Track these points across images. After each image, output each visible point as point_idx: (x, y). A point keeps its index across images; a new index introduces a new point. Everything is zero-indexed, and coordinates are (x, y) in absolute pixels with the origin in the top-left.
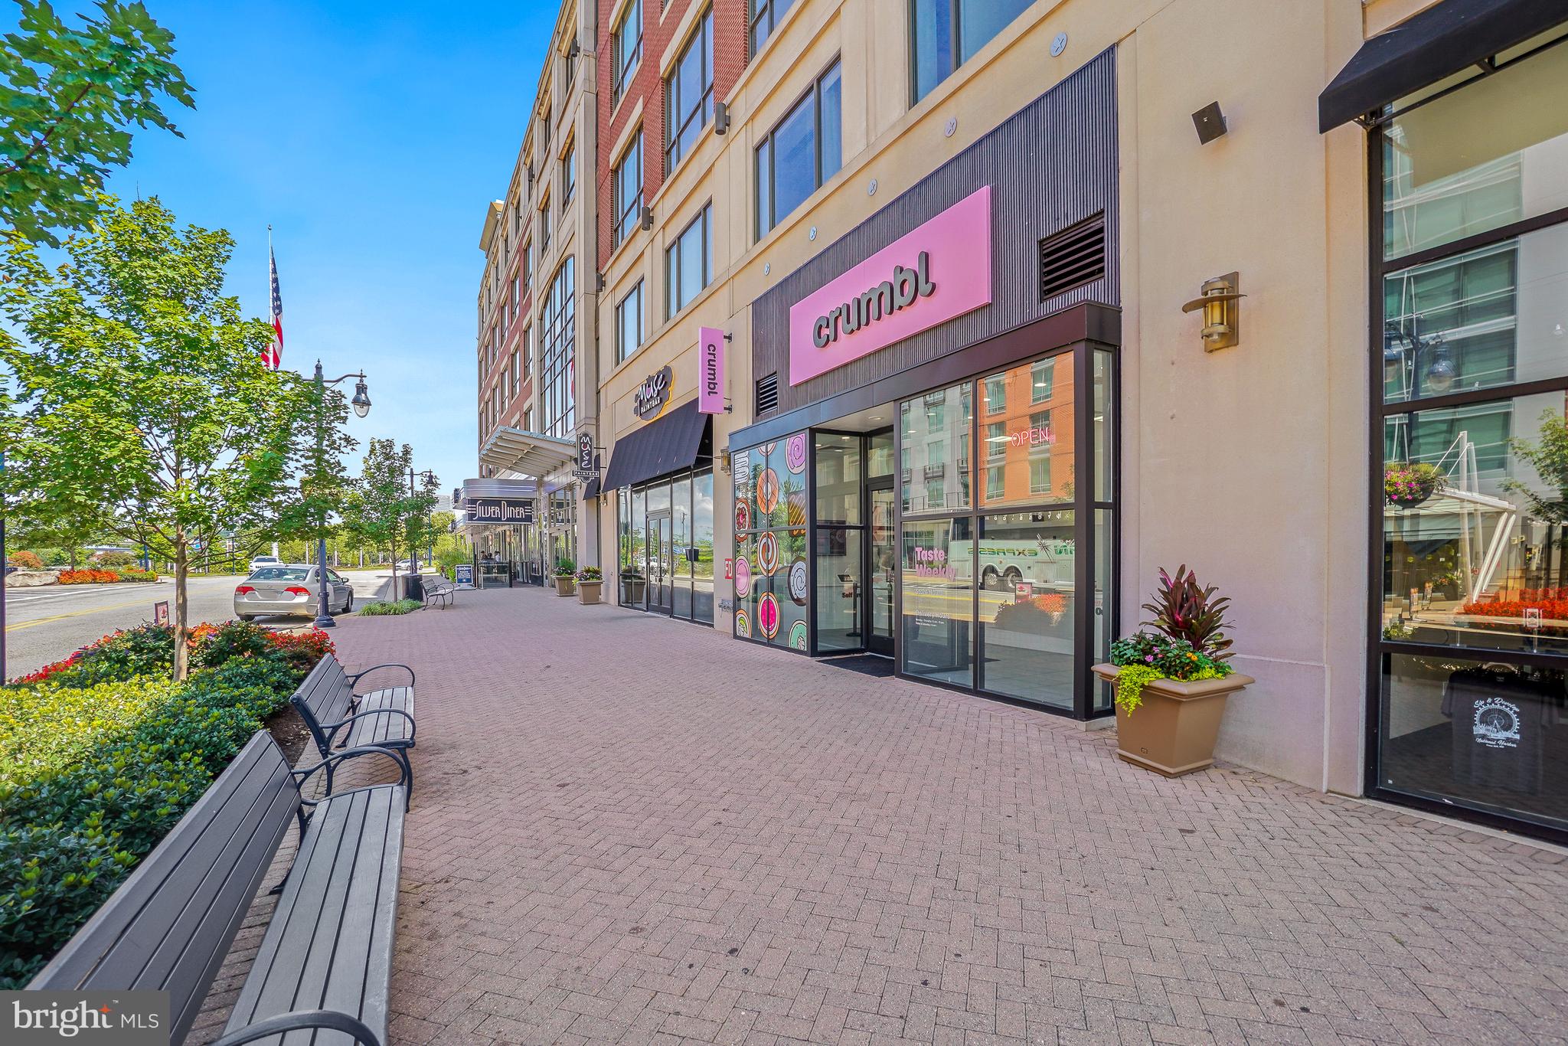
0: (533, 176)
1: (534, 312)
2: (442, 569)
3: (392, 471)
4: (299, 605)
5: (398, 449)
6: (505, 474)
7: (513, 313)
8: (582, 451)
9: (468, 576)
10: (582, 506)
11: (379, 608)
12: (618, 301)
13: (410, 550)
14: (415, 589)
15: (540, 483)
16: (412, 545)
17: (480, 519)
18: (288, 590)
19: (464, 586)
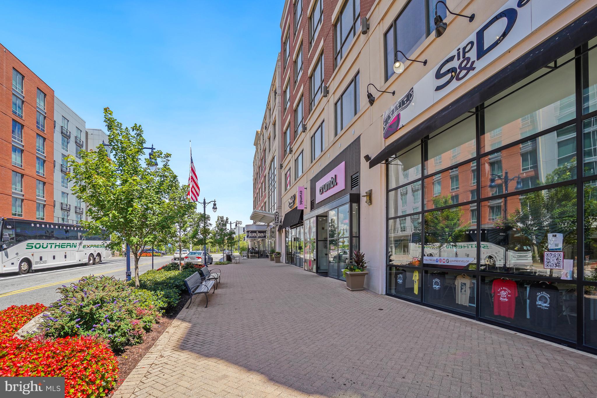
0: (266, 128)
1: (267, 171)
3: (223, 225)
4: (199, 262)
6: (259, 223)
7: (262, 170)
8: (276, 217)
10: (277, 233)
11: (219, 263)
12: (286, 172)
14: (229, 258)
15: (268, 226)
17: (250, 237)
18: (197, 258)
19: (245, 258)
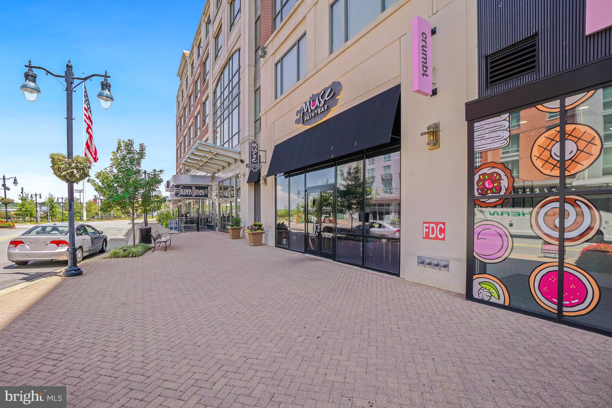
1: (210, 91)
2: (160, 220)
3: (132, 161)
4: (61, 254)
5: (136, 147)
6: (194, 172)
7: (196, 97)
8: (252, 152)
9: (176, 226)
10: (244, 187)
11: (121, 252)
12: (278, 59)
13: (144, 212)
14: (147, 236)
15: (213, 178)
16: (145, 209)
17: (181, 196)
18: (52, 242)
19: (173, 231)
